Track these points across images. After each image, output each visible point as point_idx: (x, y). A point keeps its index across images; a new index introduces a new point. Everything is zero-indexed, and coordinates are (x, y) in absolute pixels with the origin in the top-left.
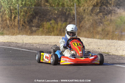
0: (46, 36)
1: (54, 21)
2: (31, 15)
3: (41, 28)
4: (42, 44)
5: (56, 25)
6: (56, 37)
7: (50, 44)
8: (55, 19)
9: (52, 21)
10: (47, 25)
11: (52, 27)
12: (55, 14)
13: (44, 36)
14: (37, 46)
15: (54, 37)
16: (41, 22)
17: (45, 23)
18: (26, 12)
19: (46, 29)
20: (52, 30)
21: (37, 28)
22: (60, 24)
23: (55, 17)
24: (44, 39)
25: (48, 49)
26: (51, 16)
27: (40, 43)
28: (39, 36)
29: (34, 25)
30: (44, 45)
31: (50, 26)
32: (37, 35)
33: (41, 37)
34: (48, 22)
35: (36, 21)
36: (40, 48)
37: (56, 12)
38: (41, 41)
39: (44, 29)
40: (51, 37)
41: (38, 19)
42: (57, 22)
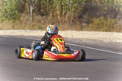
0: (95, 32)
1: (104, 17)
2: (82, 11)
3: (91, 24)
4: (91, 39)
5: (106, 21)
6: (105, 33)
7: (98, 39)
8: (105, 16)
9: (102, 18)
10: (96, 21)
11: (102, 23)
12: (104, 11)
13: (93, 32)
14: (86, 41)
15: (102, 33)
16: (91, 18)
17: (94, 19)
18: (77, 8)
19: (96, 24)
20: (102, 26)
21: (87, 24)
22: (109, 20)
23: (105, 13)
24: (93, 34)
25: (96, 45)
26: (101, 12)
27: (89, 39)
28: (88, 32)
29: (83, 21)
30: (93, 40)
31: (99, 22)
32: (86, 31)
33: (90, 32)
34: (97, 19)
35: (86, 17)
36: (88, 44)
37: (106, 8)
38: (90, 37)
39: (93, 25)
40: (100, 32)
41: (88, 15)
42: (107, 18)
